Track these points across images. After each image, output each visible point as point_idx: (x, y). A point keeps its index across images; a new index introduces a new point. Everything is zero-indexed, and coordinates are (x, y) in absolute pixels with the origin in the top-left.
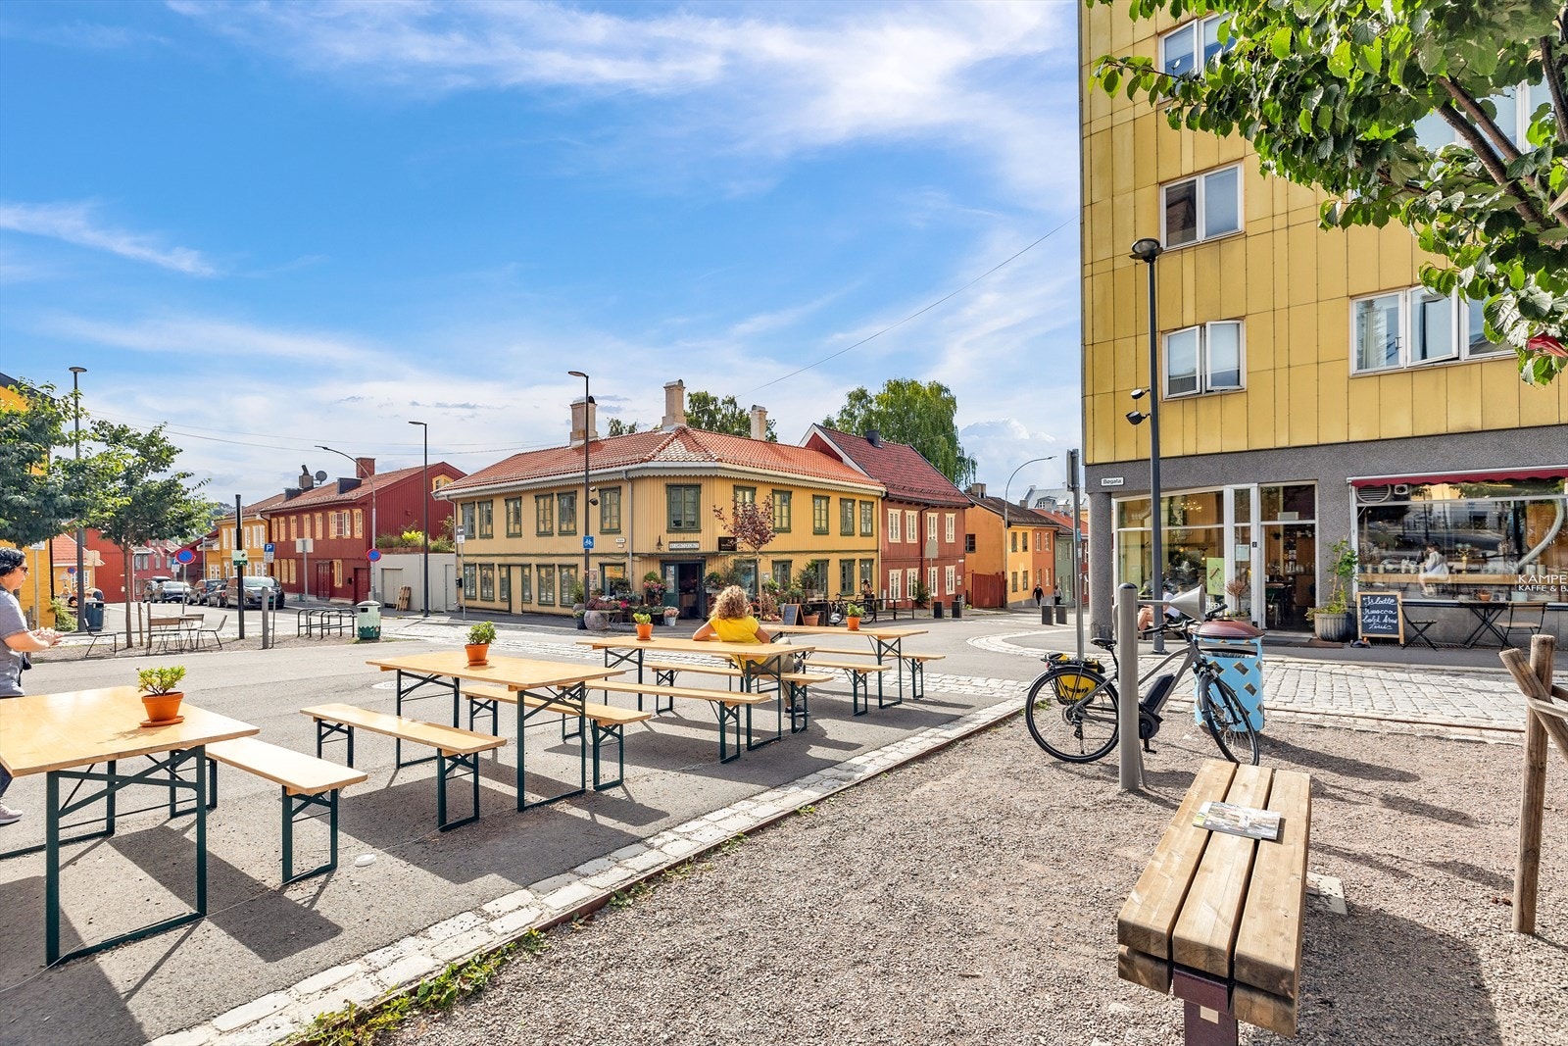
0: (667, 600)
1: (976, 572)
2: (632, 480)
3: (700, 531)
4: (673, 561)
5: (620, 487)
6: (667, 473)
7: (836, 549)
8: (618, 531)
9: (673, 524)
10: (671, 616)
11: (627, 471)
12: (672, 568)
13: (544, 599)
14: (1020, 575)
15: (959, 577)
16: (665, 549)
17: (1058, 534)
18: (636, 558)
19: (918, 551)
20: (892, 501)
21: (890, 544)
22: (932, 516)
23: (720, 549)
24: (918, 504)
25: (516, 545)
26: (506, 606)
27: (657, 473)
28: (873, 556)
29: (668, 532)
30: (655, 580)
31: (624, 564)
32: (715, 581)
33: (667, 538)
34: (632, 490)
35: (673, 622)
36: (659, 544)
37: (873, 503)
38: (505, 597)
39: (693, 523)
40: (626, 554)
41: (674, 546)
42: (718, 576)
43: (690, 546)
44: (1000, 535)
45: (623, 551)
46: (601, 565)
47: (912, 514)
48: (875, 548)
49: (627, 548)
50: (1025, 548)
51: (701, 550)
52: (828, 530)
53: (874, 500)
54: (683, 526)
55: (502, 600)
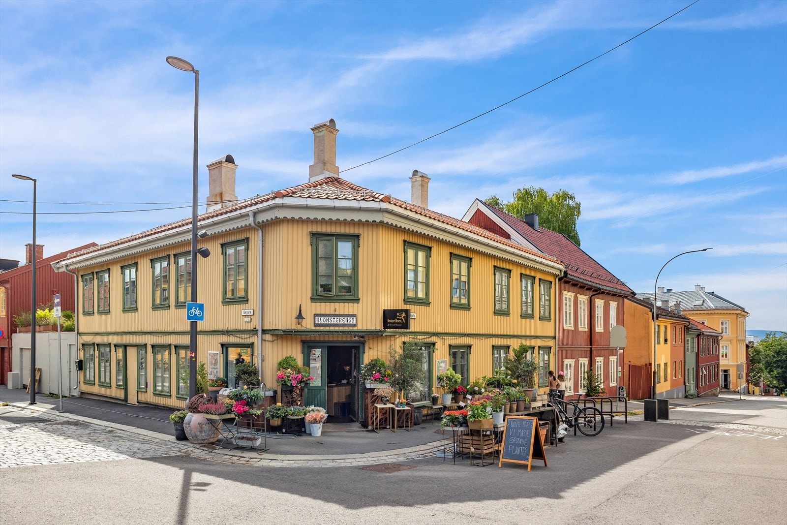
0: (310, 397)
1: (632, 363)
2: (264, 227)
3: (357, 300)
4: (320, 342)
5: (248, 239)
6: (312, 215)
7: (516, 333)
8: (245, 300)
9: (320, 289)
10: (315, 421)
11: (255, 214)
12: (318, 352)
13: (160, 388)
14: (662, 366)
15: (620, 369)
16: (308, 324)
17: (688, 329)
18: (268, 337)
19: (588, 341)
20: (567, 282)
21: (564, 330)
22: (599, 303)
23: (386, 325)
24: (589, 289)
25: (133, 322)
26: (121, 394)
27: (296, 214)
28: (550, 343)
29: (313, 300)
30: (294, 368)
31: (251, 346)
32: (379, 371)
33: (311, 309)
34: (263, 241)
35: (317, 430)
36: (300, 316)
37: (551, 282)
38: (121, 383)
39: (348, 289)
40: (254, 332)
41: (322, 320)
42: (383, 364)
43: (343, 320)
44: (648, 327)
45: (250, 327)
46: (223, 345)
47: (583, 299)
48: (553, 335)
49: (256, 323)
50: (666, 340)
51: (359, 327)
52: (508, 310)
53: (551, 279)
54: (334, 292)
55: (118, 386)
